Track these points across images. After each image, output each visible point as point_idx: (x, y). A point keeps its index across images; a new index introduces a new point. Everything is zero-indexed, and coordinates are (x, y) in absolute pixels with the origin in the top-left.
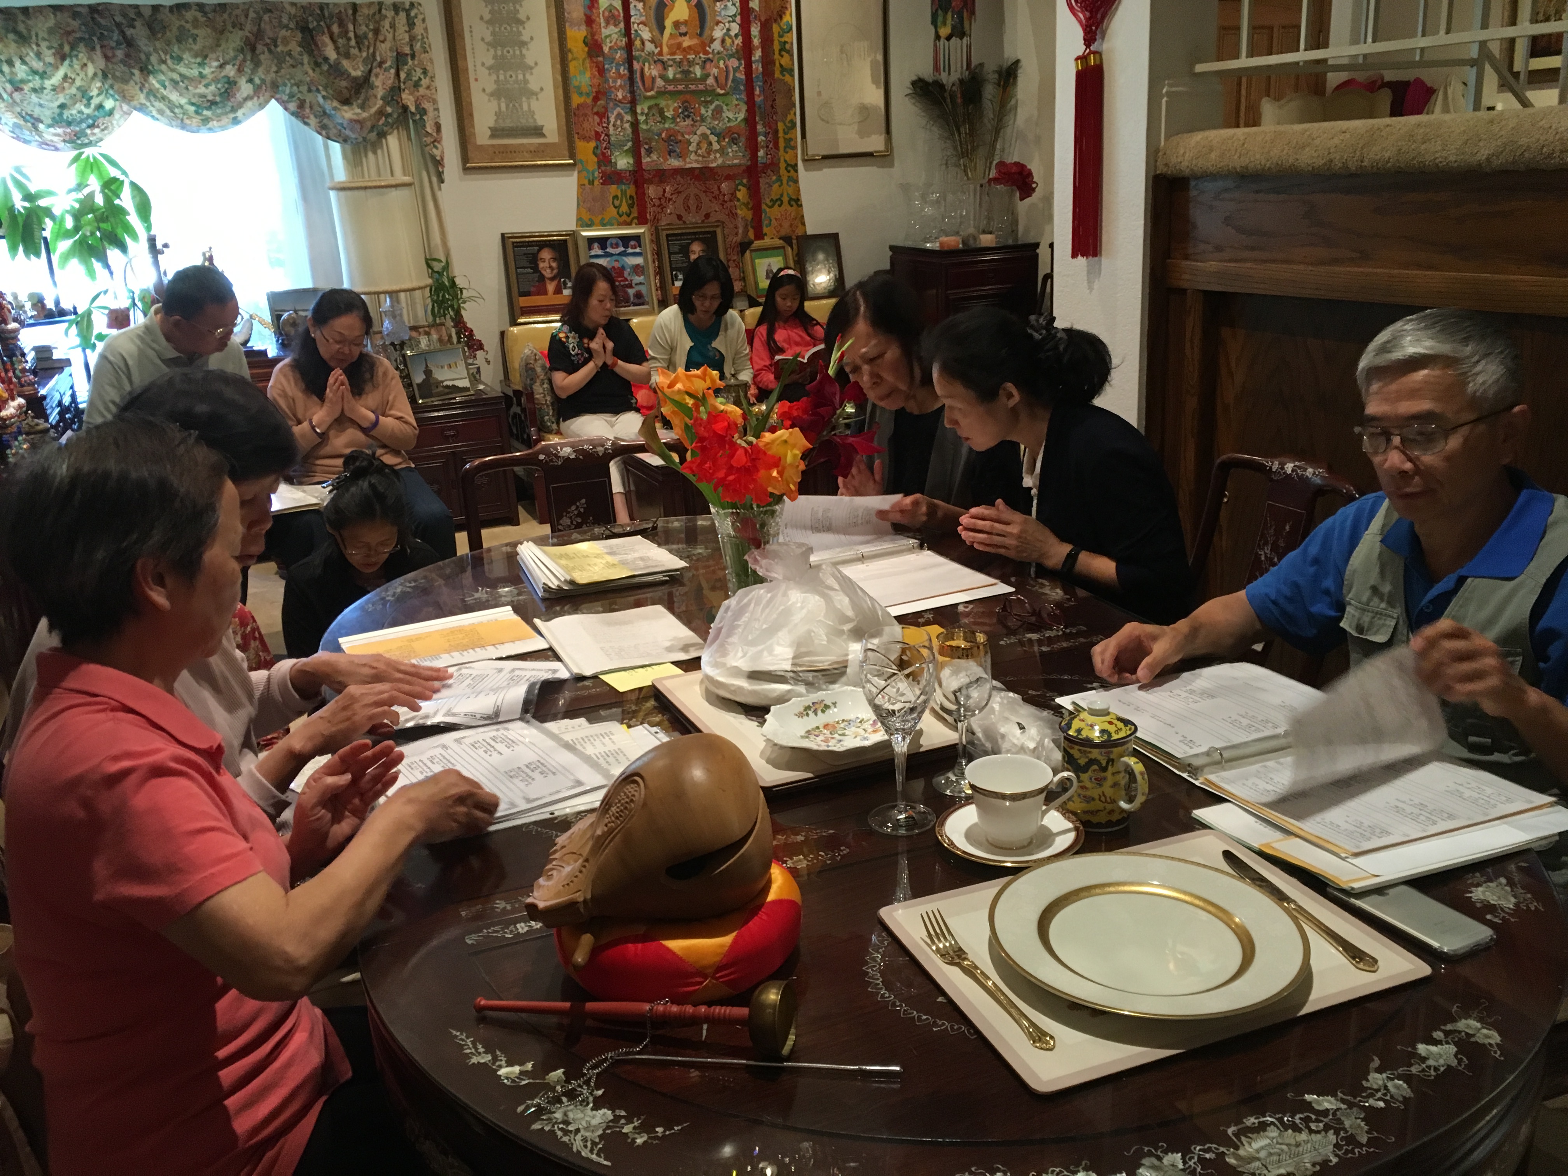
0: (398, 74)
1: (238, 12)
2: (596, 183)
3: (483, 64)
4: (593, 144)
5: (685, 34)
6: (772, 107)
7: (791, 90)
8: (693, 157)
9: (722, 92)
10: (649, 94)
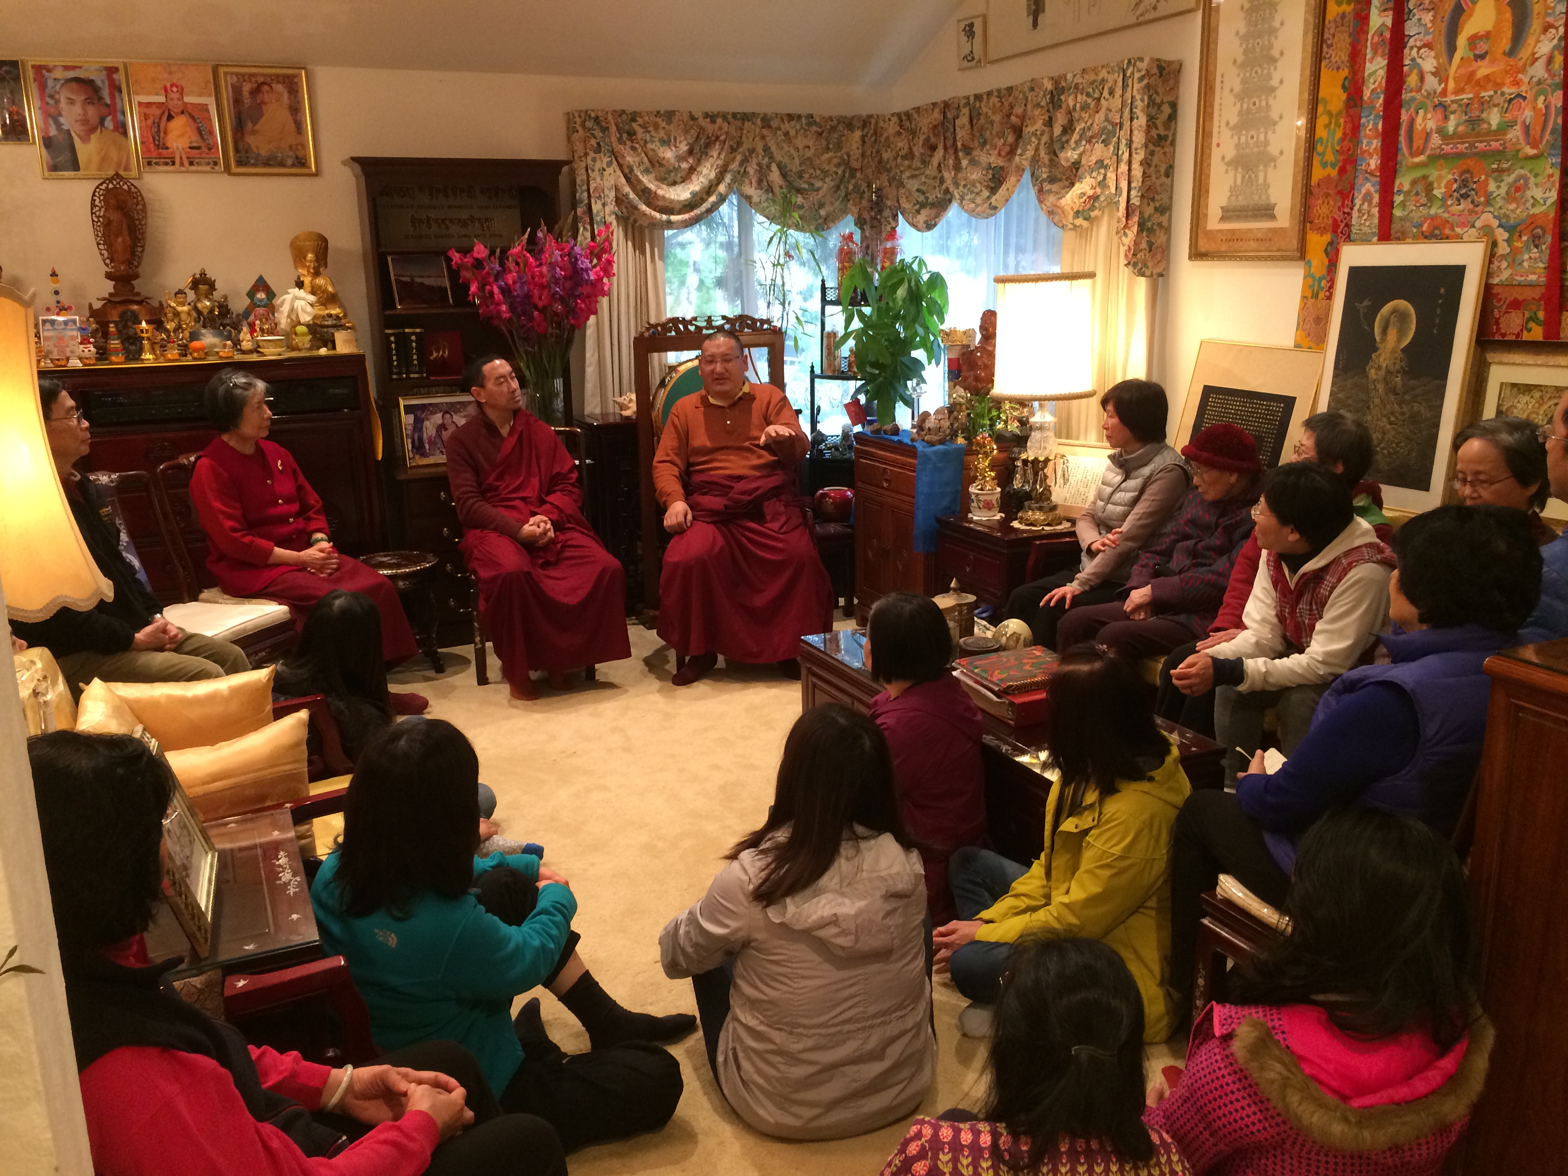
2: (1320, 295)
3: (1228, 123)
4: (1326, 238)
5: (1482, 57)
10: (1417, 160)
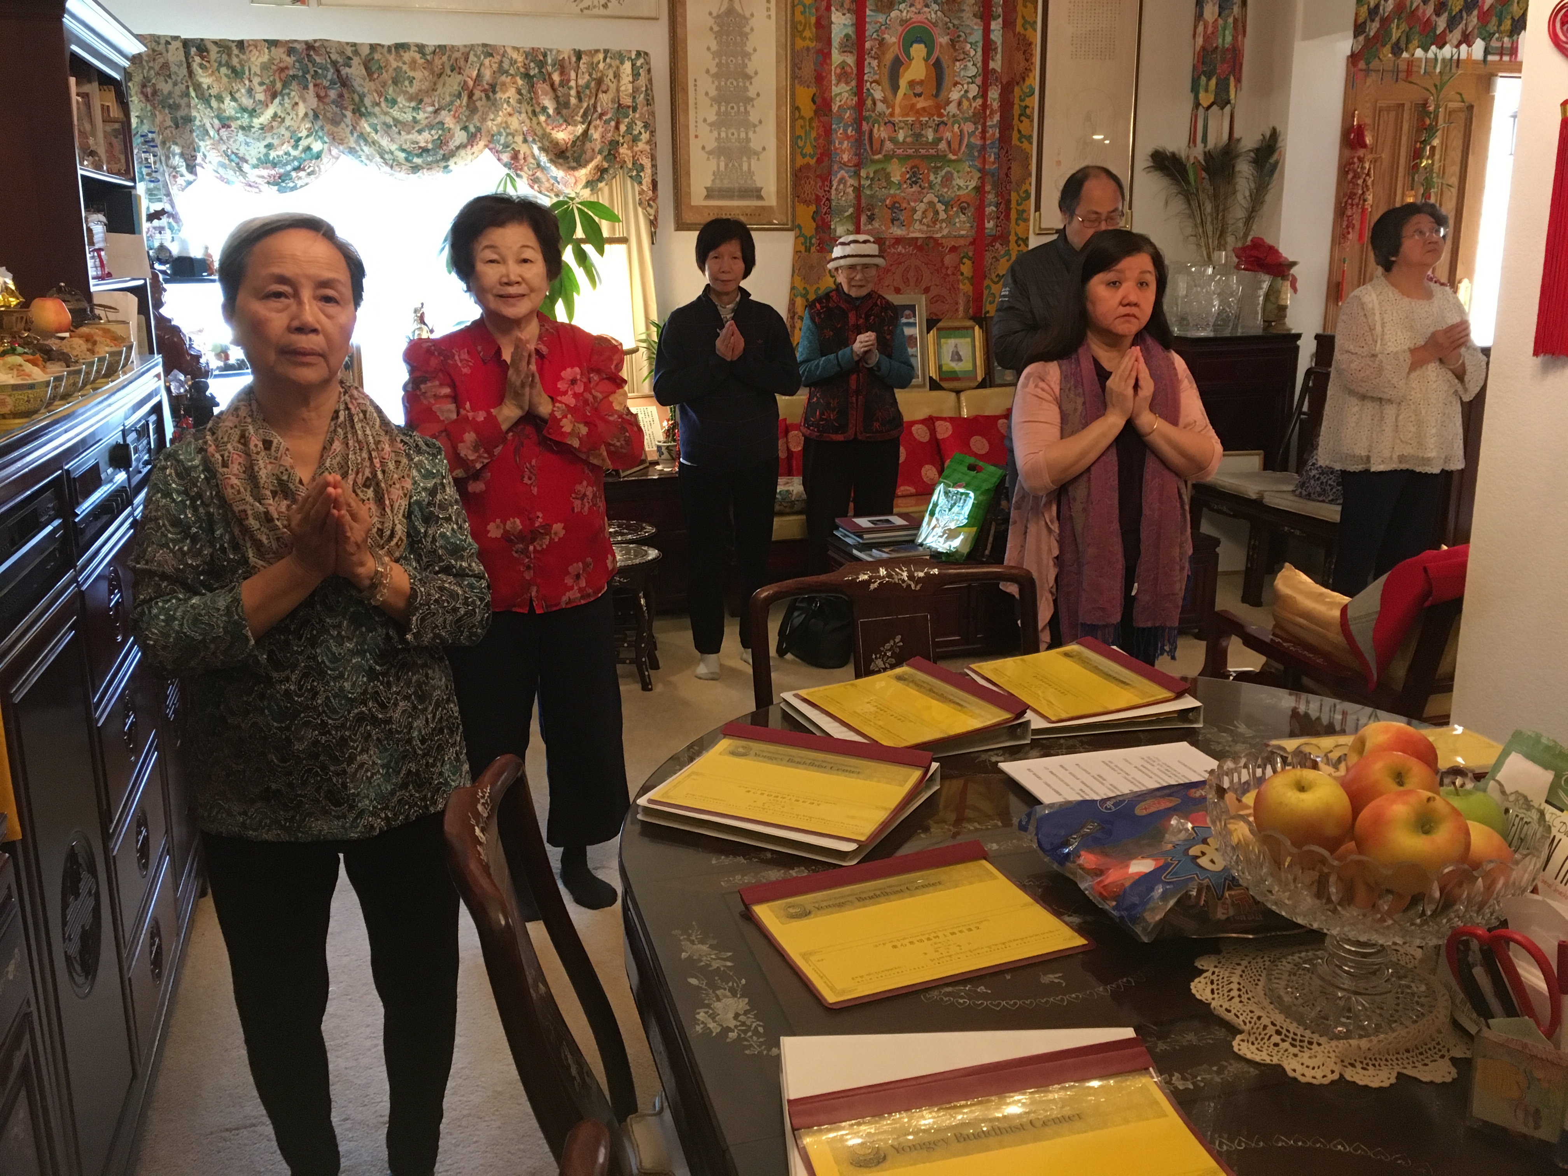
0: (617, 128)
1: (457, 55)
2: (813, 249)
3: (705, 120)
4: (813, 208)
5: (920, 95)
6: (1007, 175)
7: (1027, 157)
8: (917, 226)
9: (954, 158)
10: (877, 157)
